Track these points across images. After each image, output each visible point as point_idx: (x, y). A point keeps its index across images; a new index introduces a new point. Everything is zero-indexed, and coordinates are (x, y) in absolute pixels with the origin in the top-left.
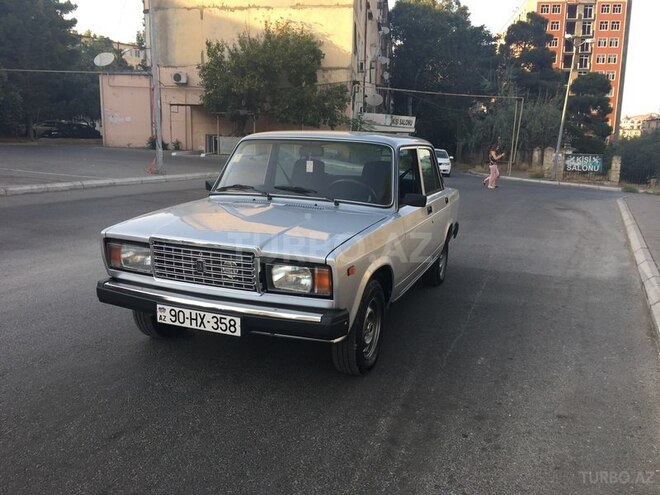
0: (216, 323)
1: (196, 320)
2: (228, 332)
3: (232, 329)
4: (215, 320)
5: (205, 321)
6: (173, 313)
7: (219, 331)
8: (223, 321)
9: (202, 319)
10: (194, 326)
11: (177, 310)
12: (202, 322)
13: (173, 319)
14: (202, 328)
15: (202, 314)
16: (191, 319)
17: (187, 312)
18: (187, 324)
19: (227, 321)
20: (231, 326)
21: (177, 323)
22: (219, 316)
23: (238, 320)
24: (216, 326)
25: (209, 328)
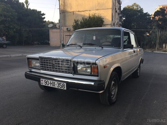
0: (58, 85)
1: (52, 84)
2: (62, 88)
3: (64, 87)
4: (58, 84)
5: (55, 84)
6: (45, 82)
7: (59, 88)
8: (60, 84)
9: (54, 84)
10: (52, 86)
11: (46, 80)
12: (54, 85)
13: (45, 84)
14: (54, 87)
15: (54, 82)
16: (51, 84)
17: (49, 81)
18: (49, 85)
19: (62, 84)
20: (63, 86)
21: (46, 85)
22: (59, 82)
23: (65, 84)
24: (58, 86)
25: (56, 87)
